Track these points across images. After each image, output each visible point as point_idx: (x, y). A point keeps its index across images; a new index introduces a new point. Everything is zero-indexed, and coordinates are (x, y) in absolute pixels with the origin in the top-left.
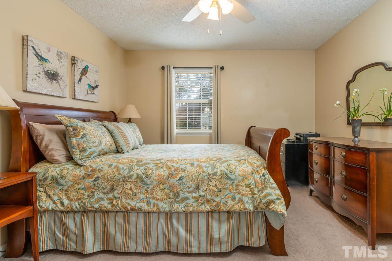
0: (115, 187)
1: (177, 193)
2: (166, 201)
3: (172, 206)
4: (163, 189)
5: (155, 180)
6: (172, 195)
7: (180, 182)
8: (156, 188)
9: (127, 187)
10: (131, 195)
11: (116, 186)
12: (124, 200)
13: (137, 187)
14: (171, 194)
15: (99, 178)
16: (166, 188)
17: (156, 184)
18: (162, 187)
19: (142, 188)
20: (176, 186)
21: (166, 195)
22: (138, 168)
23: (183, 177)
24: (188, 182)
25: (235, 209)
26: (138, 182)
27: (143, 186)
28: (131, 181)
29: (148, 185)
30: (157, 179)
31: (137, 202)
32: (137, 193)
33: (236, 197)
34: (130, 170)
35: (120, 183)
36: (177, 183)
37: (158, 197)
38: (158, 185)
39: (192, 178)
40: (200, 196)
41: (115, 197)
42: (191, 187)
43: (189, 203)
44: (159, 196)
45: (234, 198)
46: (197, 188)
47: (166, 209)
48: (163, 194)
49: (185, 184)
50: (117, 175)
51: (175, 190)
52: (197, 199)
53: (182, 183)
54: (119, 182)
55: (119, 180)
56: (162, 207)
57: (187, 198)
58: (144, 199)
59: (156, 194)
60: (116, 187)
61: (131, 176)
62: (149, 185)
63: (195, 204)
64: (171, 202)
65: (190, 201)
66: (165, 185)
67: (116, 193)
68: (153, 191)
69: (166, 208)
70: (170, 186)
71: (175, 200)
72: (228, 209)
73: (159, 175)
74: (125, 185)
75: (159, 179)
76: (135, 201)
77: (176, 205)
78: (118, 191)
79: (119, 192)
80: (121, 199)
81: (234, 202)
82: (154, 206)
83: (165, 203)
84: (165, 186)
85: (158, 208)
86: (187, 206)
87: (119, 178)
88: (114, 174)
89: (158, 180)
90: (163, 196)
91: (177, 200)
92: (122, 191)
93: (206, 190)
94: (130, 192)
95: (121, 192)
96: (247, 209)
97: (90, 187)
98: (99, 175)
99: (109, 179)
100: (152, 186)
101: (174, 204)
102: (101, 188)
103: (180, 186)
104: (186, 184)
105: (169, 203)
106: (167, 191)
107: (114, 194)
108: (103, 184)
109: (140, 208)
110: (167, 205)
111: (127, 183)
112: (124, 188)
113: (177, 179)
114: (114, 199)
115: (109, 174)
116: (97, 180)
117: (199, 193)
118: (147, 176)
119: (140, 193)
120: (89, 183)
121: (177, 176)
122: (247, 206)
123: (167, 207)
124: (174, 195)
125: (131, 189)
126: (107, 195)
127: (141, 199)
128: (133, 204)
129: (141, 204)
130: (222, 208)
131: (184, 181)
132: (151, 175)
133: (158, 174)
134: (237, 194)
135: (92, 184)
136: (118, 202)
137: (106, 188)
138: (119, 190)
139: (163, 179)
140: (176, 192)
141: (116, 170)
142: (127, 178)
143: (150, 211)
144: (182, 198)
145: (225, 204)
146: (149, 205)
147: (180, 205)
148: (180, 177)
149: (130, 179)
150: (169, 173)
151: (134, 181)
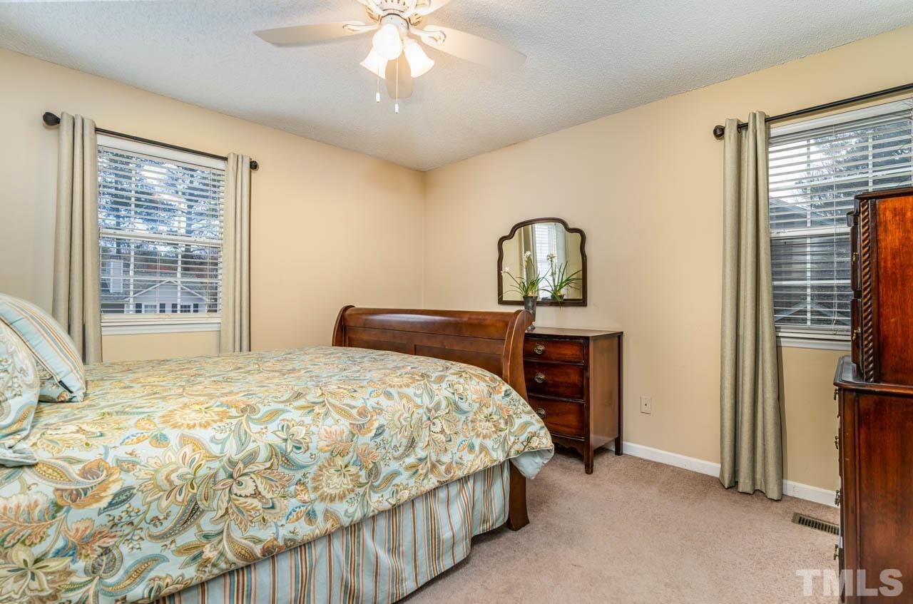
0: (202, 504)
1: (374, 469)
2: (352, 495)
3: (365, 502)
4: (343, 467)
5: (321, 450)
6: (364, 477)
7: (378, 440)
8: (327, 471)
9: (243, 493)
10: (258, 510)
11: (206, 500)
12: (237, 534)
13: (273, 483)
14: (363, 473)
15: (135, 491)
16: (349, 463)
17: (326, 458)
18: (340, 463)
19: (287, 481)
20: (372, 452)
21: (352, 480)
22: (262, 429)
23: (383, 426)
24: (394, 437)
25: (477, 466)
26: (275, 466)
27: (292, 473)
28: (256, 468)
29: (303, 467)
30: (327, 446)
31: (280, 524)
32: (274, 500)
33: (475, 443)
34: (240, 440)
35: (220, 486)
36: (372, 444)
37: (333, 492)
38: (331, 461)
39: (400, 426)
40: (420, 460)
41: (207, 537)
42: (400, 447)
43: (401, 483)
44: (335, 488)
45: (471, 448)
46: (412, 444)
47: (356, 515)
48: (345, 481)
49: (389, 440)
50: (203, 462)
51: (370, 461)
52: (414, 469)
53: (383, 441)
54: (215, 484)
55: (214, 476)
56: (345, 515)
57: (395, 474)
58: (298, 510)
59: (328, 485)
60: (206, 504)
61: (251, 454)
62: (308, 466)
63: (412, 482)
64: (364, 495)
65: (402, 477)
66: (346, 457)
67: (206, 523)
68: (320, 480)
69: (354, 512)
70: (358, 456)
71: (372, 487)
72: (466, 472)
73: (329, 434)
74: (234, 486)
75: (331, 445)
76: (273, 525)
77: (375, 497)
78: (213, 514)
79: (218, 516)
80: (228, 535)
81: (474, 455)
82: (326, 519)
83: (351, 503)
84: (346, 459)
85: (337, 519)
86: (397, 491)
87: (212, 472)
88: (192, 462)
89: (330, 448)
90: (345, 486)
91: (376, 484)
92: (227, 508)
93: (428, 444)
94: (255, 502)
95: (223, 511)
96: (496, 461)
97: (93, 535)
98: (129, 480)
99: (177, 482)
100: (315, 468)
101: (370, 497)
102: (143, 524)
103: (378, 451)
104: (391, 442)
105: (359, 499)
106: (353, 469)
107: (199, 526)
108: (154, 505)
109: (289, 539)
110: (356, 505)
111: (240, 479)
112: (234, 496)
113: (372, 434)
114: (204, 541)
115: (174, 467)
116: (124, 500)
117: (416, 456)
118: (298, 445)
119: (284, 497)
120: (86, 524)
121: (371, 428)
122: (494, 455)
123: (356, 510)
124: (369, 476)
125: (256, 494)
126: (171, 539)
127: (291, 513)
128: (267, 534)
129: (290, 527)
130: (457, 473)
131: (386, 435)
132: (308, 440)
133: (327, 433)
134: (475, 437)
135: (104, 519)
136: (220, 547)
137: (166, 518)
138: (219, 508)
139: (341, 441)
140: (371, 466)
141: (194, 450)
142: (241, 465)
143: (317, 535)
144: (384, 477)
145: (460, 464)
146: (313, 520)
147: (384, 493)
148: (378, 429)
149: (251, 466)
150: (351, 424)
151: (264, 467)
